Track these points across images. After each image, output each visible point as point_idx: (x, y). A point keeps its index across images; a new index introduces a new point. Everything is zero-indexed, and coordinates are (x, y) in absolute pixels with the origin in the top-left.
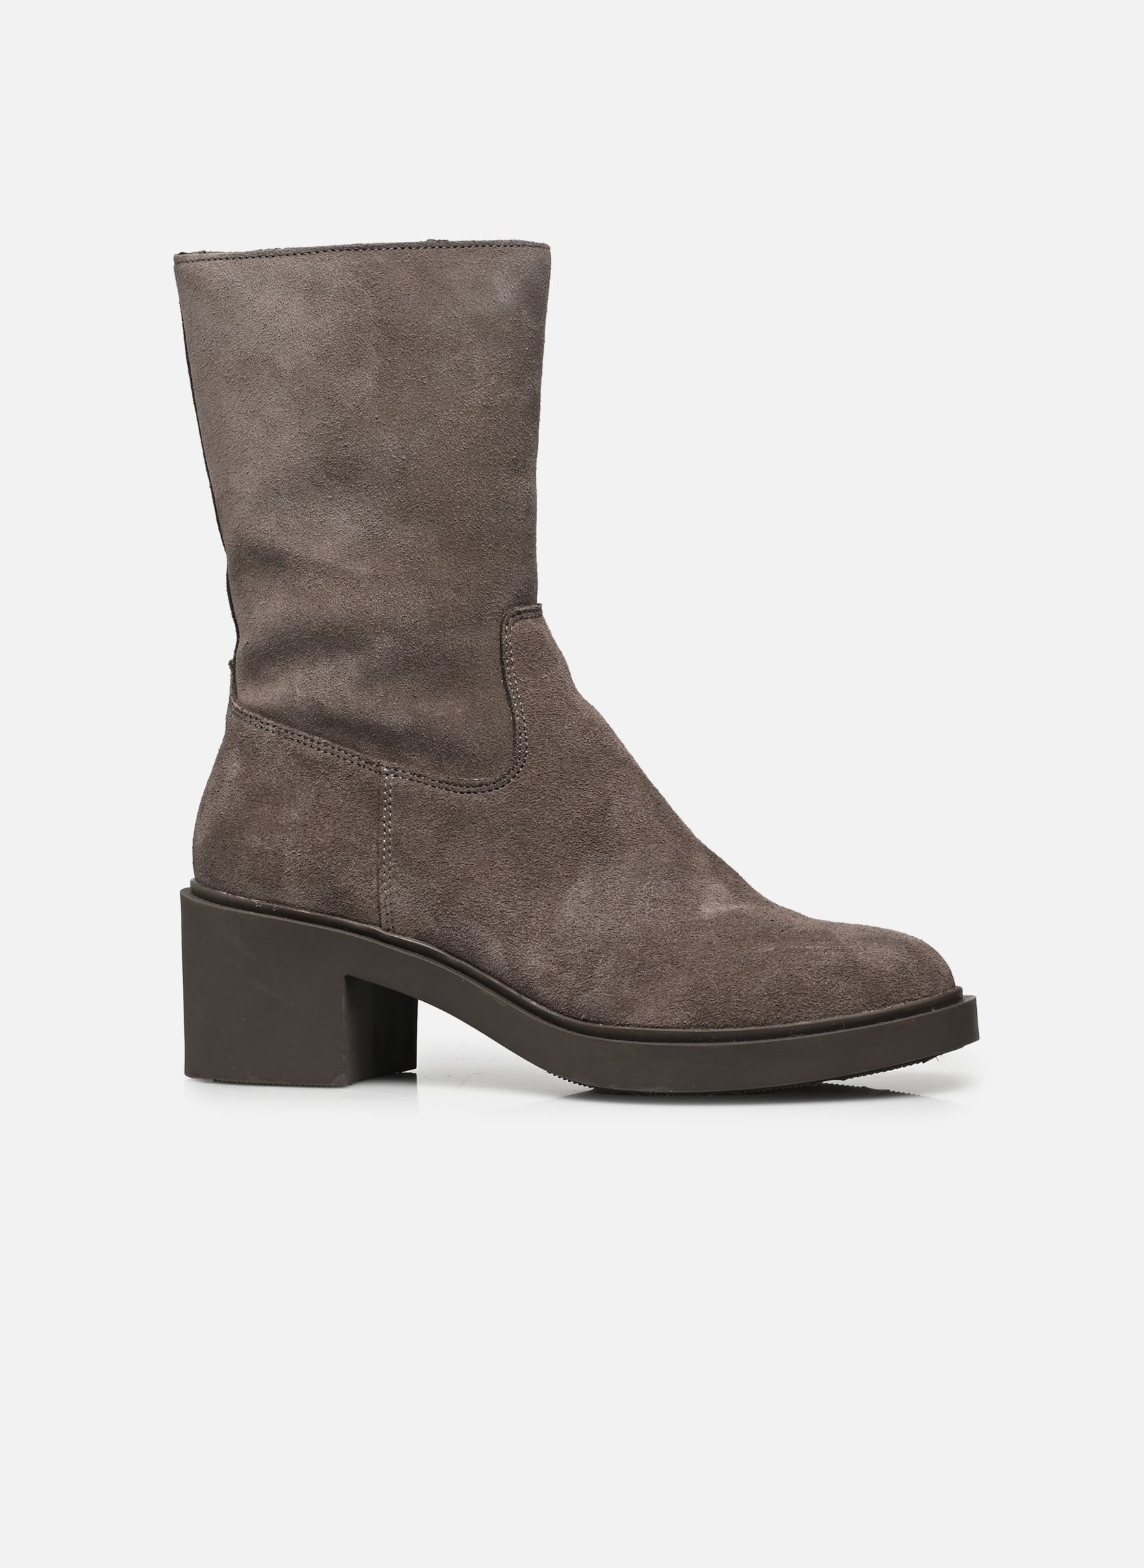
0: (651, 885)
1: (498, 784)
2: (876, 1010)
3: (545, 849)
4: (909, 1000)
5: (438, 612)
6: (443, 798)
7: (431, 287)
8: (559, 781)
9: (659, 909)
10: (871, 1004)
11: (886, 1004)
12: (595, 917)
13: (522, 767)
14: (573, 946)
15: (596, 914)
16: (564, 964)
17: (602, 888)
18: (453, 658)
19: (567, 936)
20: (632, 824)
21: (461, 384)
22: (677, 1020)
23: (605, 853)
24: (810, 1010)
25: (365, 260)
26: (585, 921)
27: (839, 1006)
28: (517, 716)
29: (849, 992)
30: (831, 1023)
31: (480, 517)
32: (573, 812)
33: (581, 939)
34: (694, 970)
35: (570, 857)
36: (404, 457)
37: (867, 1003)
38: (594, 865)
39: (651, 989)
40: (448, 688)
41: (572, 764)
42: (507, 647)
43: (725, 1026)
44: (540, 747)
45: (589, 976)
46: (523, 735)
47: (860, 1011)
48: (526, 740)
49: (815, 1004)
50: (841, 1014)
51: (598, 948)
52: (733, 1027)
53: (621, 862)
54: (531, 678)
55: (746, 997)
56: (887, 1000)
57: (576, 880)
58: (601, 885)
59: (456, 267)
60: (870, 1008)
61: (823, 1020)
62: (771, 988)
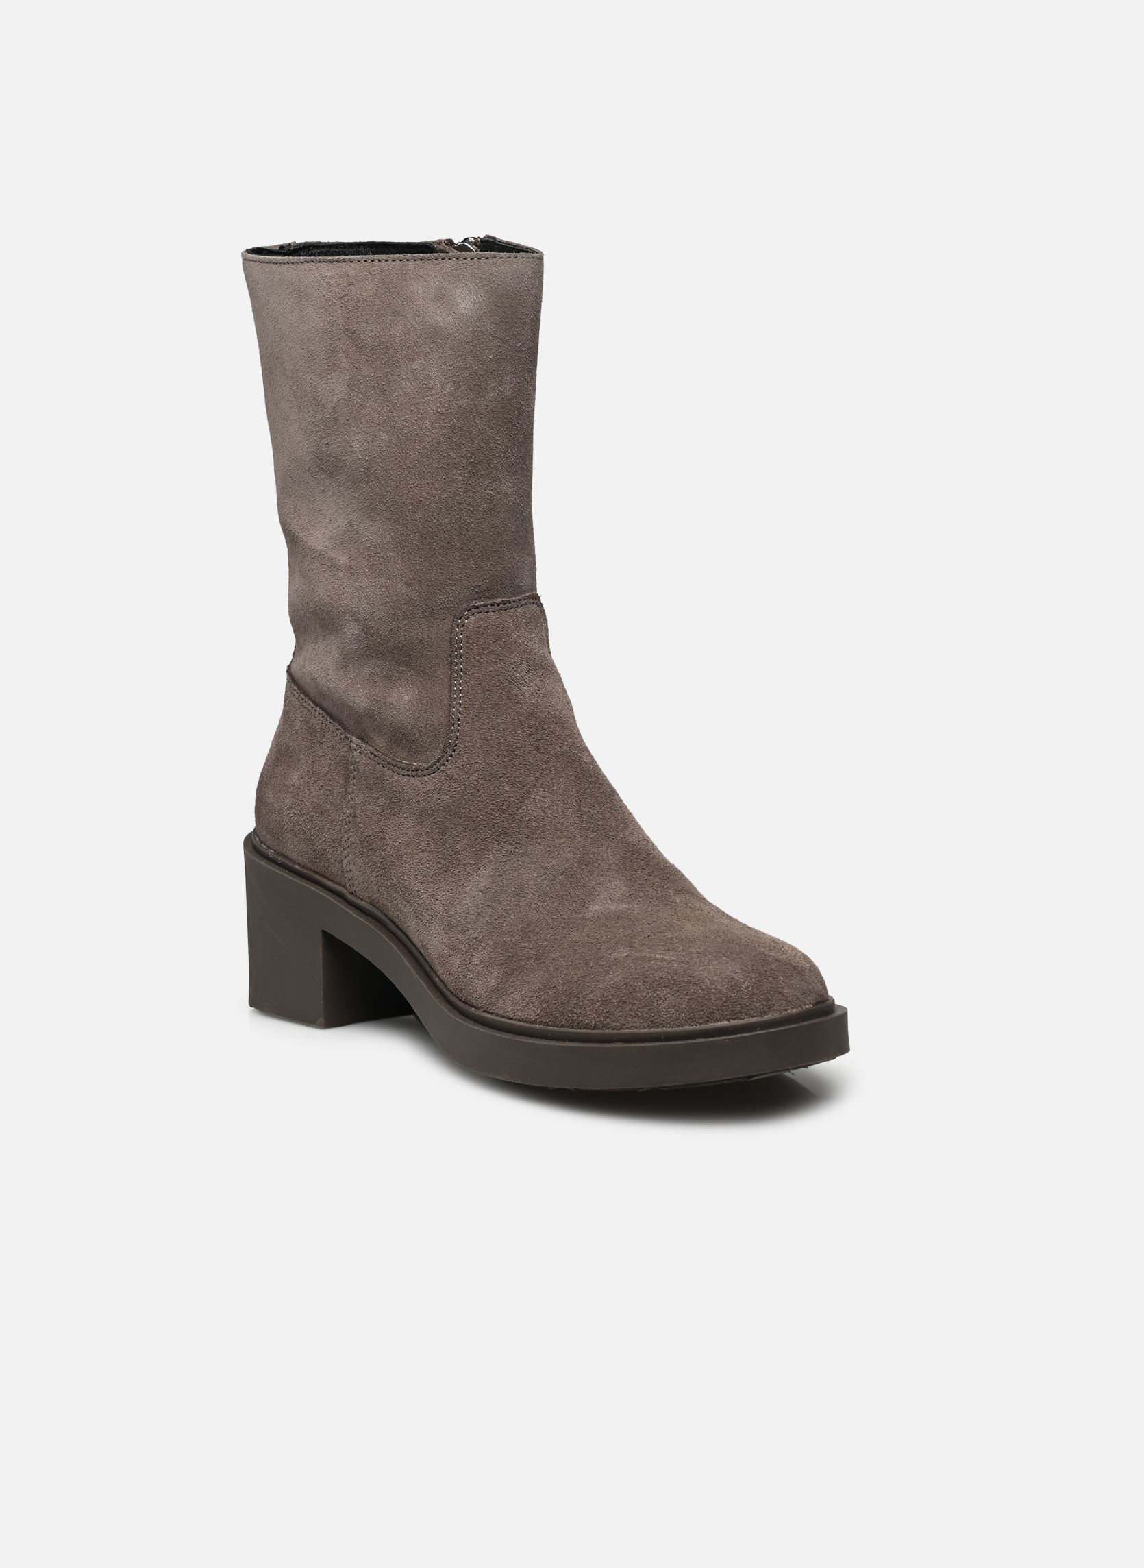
0: (545, 879)
1: (431, 770)
2: (698, 1026)
3: (458, 836)
4: (734, 1019)
5: (391, 604)
6: (388, 778)
7: (394, 298)
8: (480, 772)
9: (545, 903)
10: (692, 1020)
11: (708, 1021)
12: (488, 905)
13: (451, 756)
14: (462, 932)
15: (489, 903)
16: (453, 948)
17: (501, 879)
18: (406, 648)
19: (460, 922)
20: (545, 818)
21: (417, 392)
22: (524, 1015)
23: (511, 844)
24: (635, 1019)
25: (337, 272)
26: (478, 909)
27: (662, 1019)
28: (454, 707)
29: (674, 1006)
30: (651, 1034)
31: (431, 517)
32: (488, 803)
33: (470, 926)
34: (550, 968)
35: (477, 846)
36: (367, 458)
37: (689, 1018)
38: (498, 855)
39: (512, 982)
40: (402, 675)
41: (496, 757)
42: (457, 641)
43: (562, 1026)
44: (468, 739)
45: (469, 962)
46: (456, 726)
47: (683, 1025)
48: (458, 731)
49: (640, 1014)
50: (664, 1026)
51: (481, 937)
52: (569, 1027)
53: (525, 854)
54: (476, 672)
55: (583, 1001)
56: (709, 1018)
57: (479, 869)
58: (501, 875)
59: (420, 280)
60: (692, 1024)
61: (646, 1030)
62: (606, 994)
